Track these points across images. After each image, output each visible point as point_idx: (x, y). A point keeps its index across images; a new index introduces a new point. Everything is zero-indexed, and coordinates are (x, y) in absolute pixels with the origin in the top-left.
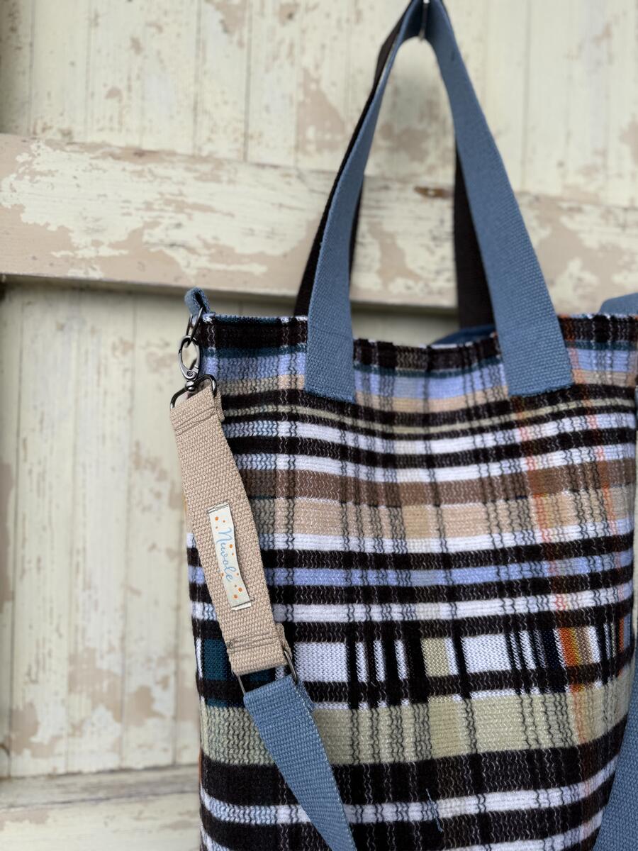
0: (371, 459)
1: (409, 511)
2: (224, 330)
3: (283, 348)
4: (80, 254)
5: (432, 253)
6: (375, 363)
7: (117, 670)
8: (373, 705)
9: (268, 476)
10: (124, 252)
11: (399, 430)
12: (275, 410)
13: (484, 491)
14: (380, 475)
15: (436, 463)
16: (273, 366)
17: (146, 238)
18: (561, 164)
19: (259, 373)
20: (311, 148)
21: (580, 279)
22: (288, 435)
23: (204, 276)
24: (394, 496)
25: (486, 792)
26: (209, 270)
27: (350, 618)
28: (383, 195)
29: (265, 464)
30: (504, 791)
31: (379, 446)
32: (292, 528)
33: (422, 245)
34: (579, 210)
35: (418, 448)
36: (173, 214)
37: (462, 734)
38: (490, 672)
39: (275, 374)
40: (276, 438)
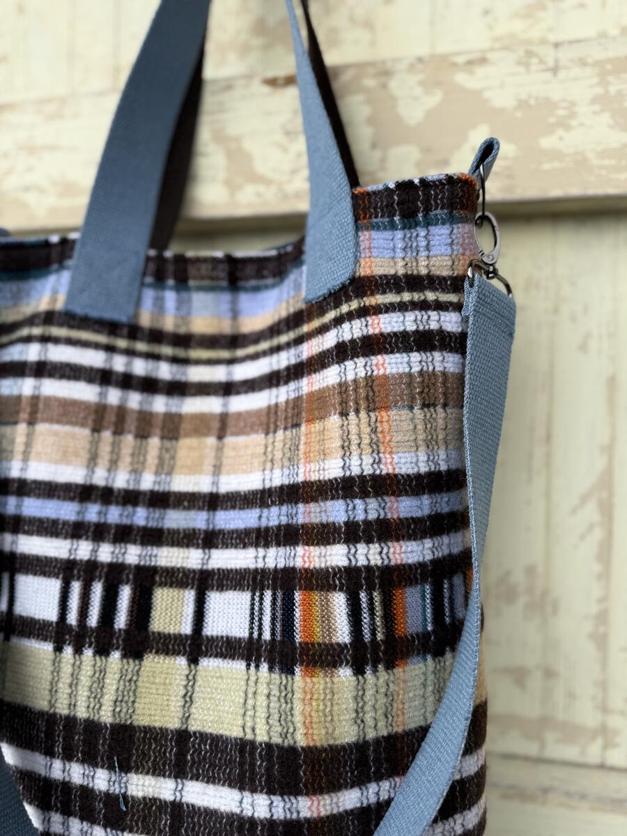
0: (150, 386)
1: (186, 444)
3: (53, 268)
6: (170, 279)
8: (78, 651)
9: (13, 402)
11: (196, 353)
12: (29, 333)
13: (269, 421)
14: (160, 404)
15: (233, 391)
18: (486, 12)
19: (31, 296)
22: (38, 359)
24: (172, 428)
25: (186, 778)
27: (71, 554)
28: (225, 96)
29: (12, 389)
30: (207, 782)
31: (165, 371)
32: (29, 455)
33: (273, 144)
34: (483, 61)
35: (218, 374)
36: (25, 159)
37: (176, 704)
38: (227, 637)
39: (40, 297)
40: (25, 363)
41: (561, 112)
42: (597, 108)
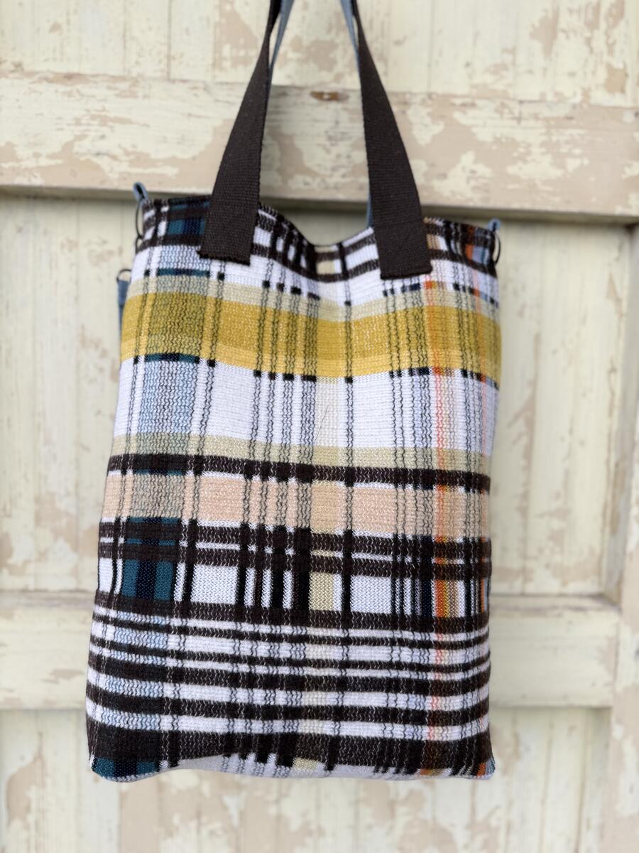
4: (25, 164)
5: (328, 151)
7: (73, 511)
10: (59, 162)
17: (76, 149)
18: (468, 65)
20: (227, 64)
21: (473, 172)
23: (125, 179)
26: (129, 174)
33: (319, 145)
34: (473, 105)
36: (98, 128)
41: (522, 150)
42: (543, 150)
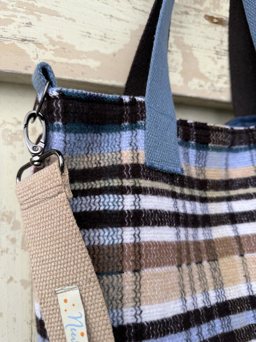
1: (224, 262)
2: (70, 105)
3: (125, 125)
5: (216, 63)
6: (192, 140)
9: (116, 251)
11: (211, 194)
12: (120, 184)
14: (201, 234)
15: (237, 219)
16: (116, 141)
19: (103, 148)
22: (133, 208)
24: (212, 251)
28: (184, 18)
29: (113, 239)
31: (199, 209)
32: (140, 301)
33: (209, 57)
35: (223, 208)
36: (25, 15)
39: (118, 149)
40: (122, 212)
